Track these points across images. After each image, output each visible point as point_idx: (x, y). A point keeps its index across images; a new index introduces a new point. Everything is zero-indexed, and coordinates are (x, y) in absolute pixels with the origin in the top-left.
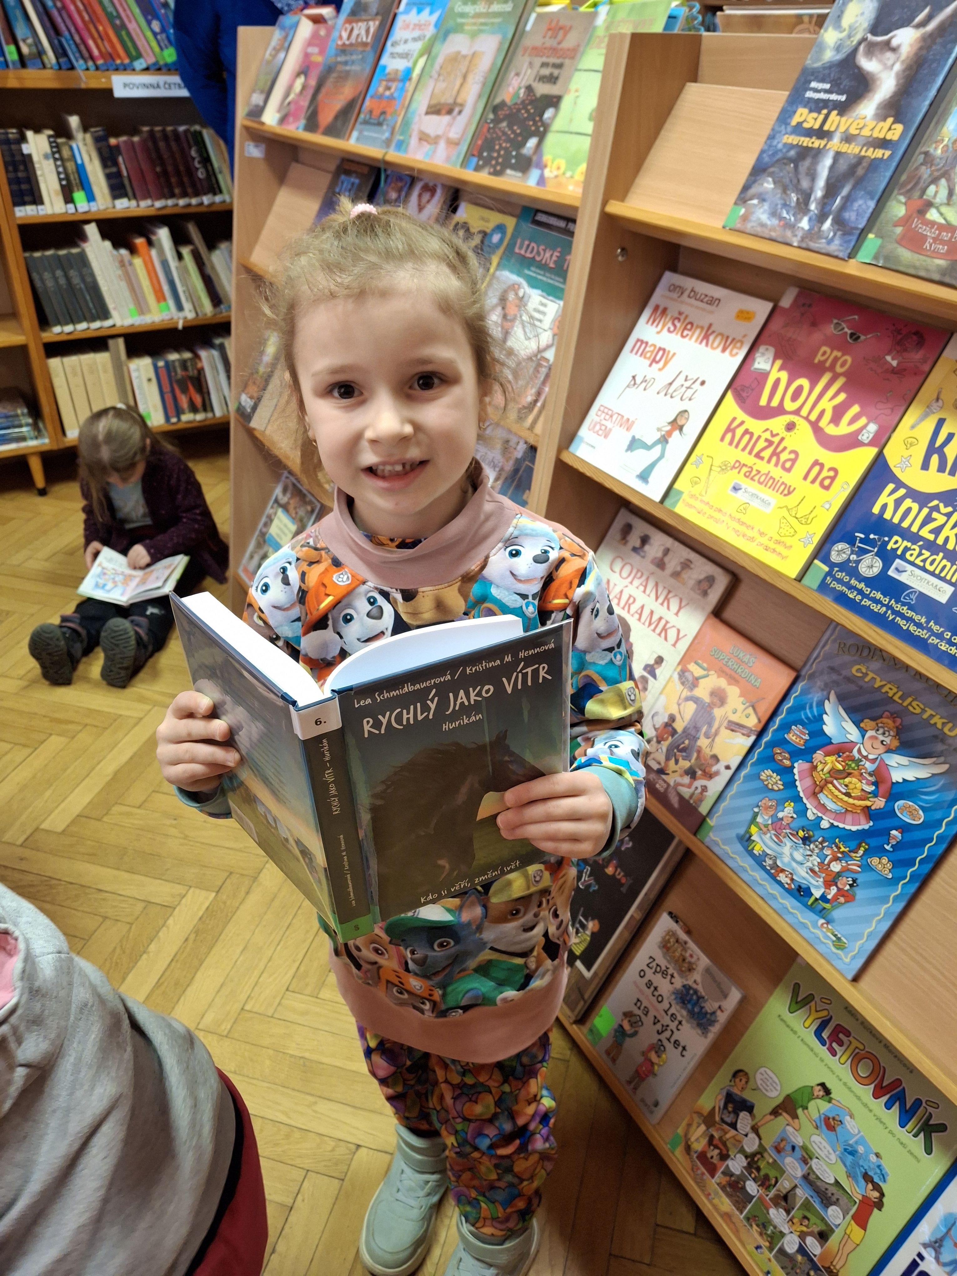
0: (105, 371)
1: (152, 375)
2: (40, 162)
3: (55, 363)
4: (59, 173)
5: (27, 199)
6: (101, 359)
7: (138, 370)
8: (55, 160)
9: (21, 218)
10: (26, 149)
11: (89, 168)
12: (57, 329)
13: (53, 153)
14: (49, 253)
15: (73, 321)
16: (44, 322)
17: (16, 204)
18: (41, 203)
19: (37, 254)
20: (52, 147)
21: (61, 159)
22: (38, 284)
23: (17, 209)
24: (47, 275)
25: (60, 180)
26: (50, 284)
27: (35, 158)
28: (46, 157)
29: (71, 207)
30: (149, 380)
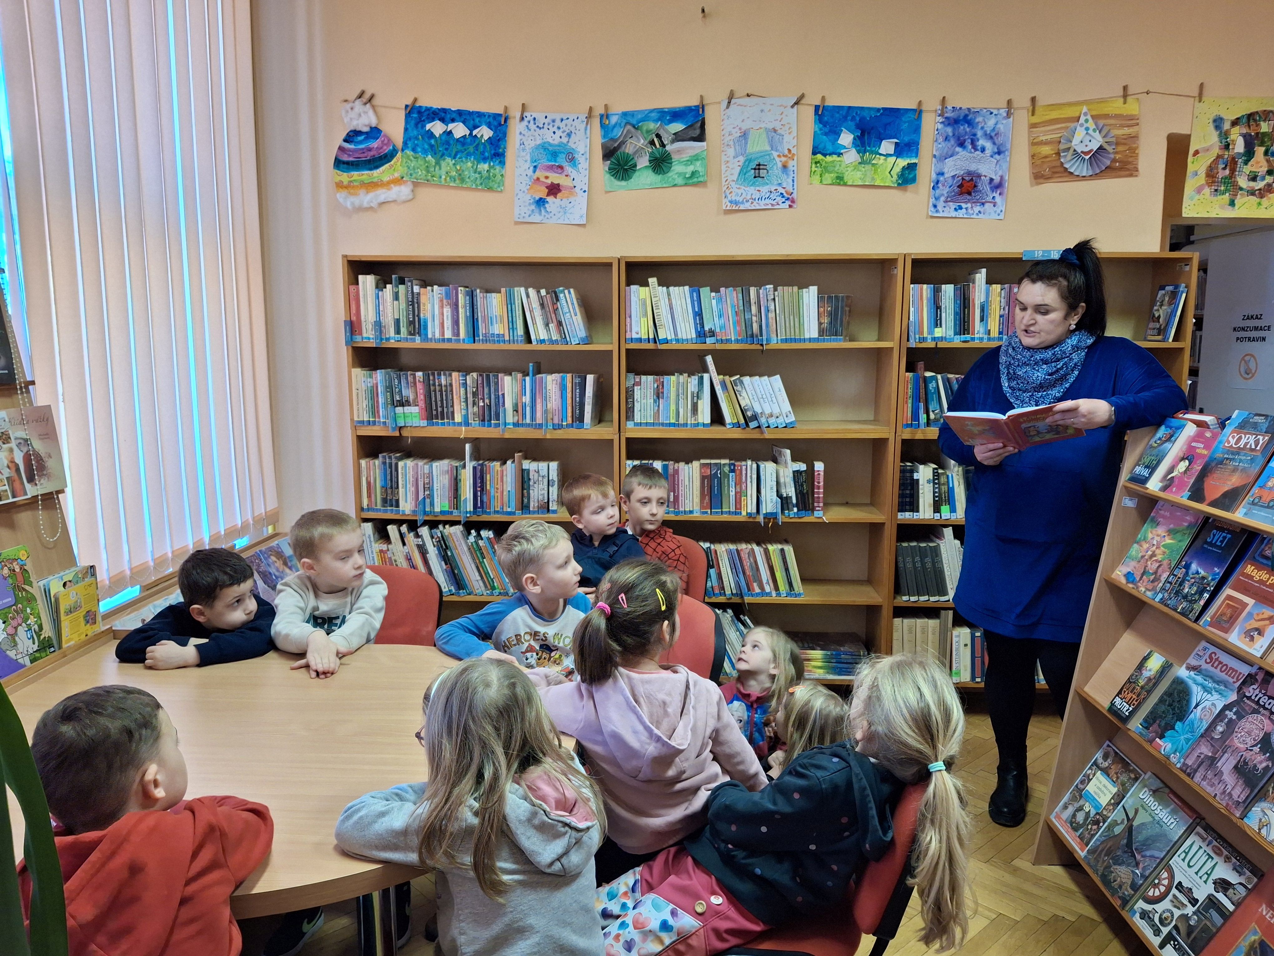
0: (933, 634)
1: (969, 642)
2: (923, 485)
3: (897, 621)
4: (934, 493)
5: (908, 507)
6: (932, 623)
7: (959, 636)
8: (934, 484)
9: (901, 520)
10: (916, 476)
11: (957, 490)
12: (905, 598)
13: (934, 480)
14: (914, 544)
15: (919, 594)
16: (898, 590)
17: (899, 511)
18: (918, 511)
19: (905, 544)
20: (934, 476)
21: (939, 483)
22: (901, 565)
23: (899, 514)
24: (909, 559)
25: (934, 497)
26: (909, 565)
27: (921, 482)
28: (929, 482)
29: (937, 516)
30: (966, 645)
